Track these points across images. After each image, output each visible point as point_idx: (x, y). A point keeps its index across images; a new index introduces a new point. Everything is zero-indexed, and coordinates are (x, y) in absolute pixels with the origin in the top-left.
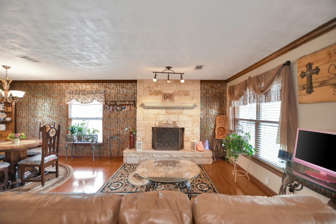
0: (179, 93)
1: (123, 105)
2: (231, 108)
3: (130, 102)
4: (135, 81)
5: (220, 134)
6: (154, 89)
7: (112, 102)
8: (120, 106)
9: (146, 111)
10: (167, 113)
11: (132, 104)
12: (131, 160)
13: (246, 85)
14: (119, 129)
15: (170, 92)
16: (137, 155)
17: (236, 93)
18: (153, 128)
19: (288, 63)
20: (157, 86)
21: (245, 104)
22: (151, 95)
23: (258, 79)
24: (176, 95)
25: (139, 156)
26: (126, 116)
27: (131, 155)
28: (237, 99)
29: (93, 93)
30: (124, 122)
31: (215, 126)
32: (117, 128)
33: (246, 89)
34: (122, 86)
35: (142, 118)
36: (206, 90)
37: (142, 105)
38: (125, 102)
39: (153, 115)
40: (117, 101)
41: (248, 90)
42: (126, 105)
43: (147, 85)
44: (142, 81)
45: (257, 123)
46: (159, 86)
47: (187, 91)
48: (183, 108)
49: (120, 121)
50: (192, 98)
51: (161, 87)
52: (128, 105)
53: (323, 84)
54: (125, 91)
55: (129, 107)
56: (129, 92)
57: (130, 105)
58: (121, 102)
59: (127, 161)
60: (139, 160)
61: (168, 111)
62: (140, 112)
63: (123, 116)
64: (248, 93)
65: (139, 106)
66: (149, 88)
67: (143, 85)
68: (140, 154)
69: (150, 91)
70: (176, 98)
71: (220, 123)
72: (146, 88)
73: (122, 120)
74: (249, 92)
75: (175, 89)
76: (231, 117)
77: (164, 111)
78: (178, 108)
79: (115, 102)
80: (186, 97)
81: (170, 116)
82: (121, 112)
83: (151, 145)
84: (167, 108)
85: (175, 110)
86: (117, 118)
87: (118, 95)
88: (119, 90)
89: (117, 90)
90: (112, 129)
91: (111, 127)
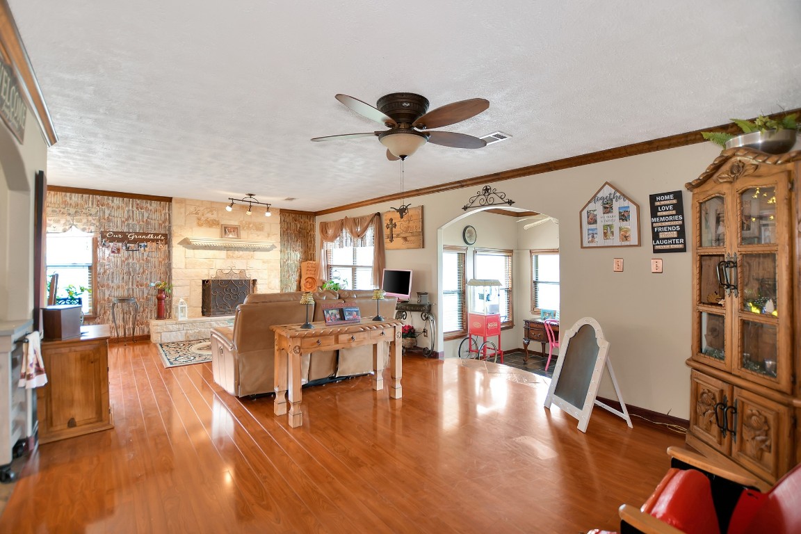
0: (248, 226)
1: (143, 241)
2: (323, 250)
3: (155, 234)
4: (169, 200)
5: (308, 287)
6: (205, 216)
7: (115, 233)
8: (134, 241)
9: (190, 252)
10: (228, 257)
11: (162, 240)
12: (170, 335)
13: (342, 224)
14: (132, 285)
15: (234, 223)
16: (181, 327)
17: (330, 232)
18: (203, 281)
19: (379, 214)
20: (211, 211)
21: (341, 246)
22: (200, 225)
23: (356, 221)
24: (243, 228)
25: (185, 328)
26: (147, 261)
27: (170, 327)
28: (332, 239)
29: (69, 214)
30: (144, 272)
31: (300, 276)
32: (127, 283)
33: (342, 230)
34: (138, 204)
35: (184, 264)
36: (287, 224)
37: (186, 243)
38: (147, 234)
39: (205, 260)
40: (130, 233)
41: (344, 231)
42: (148, 240)
43: (192, 209)
44: (182, 201)
45: (354, 268)
46: (215, 213)
47: (261, 224)
48: (254, 250)
49: (134, 270)
50: (269, 234)
51: (218, 214)
52: (153, 240)
53: (398, 236)
54: (146, 215)
55: (154, 244)
56: (154, 217)
57: (157, 240)
58: (138, 234)
59: (161, 339)
60: (186, 334)
61: (230, 253)
62: (179, 254)
63: (141, 261)
64: (344, 234)
65: (178, 244)
66: (197, 213)
67: (186, 208)
68: (186, 325)
69: (199, 219)
70: (243, 234)
71: (308, 272)
72: (191, 213)
73: (138, 269)
74: (346, 234)
75: (241, 219)
76: (323, 264)
77: (223, 254)
78: (247, 249)
79: (121, 233)
80: (259, 233)
81: (234, 261)
82: (137, 254)
83: (200, 310)
84: (227, 248)
85: (241, 253)
86: (128, 264)
87: (131, 221)
88: (133, 212)
89: (128, 211)
90: (114, 285)
91: (112, 282)
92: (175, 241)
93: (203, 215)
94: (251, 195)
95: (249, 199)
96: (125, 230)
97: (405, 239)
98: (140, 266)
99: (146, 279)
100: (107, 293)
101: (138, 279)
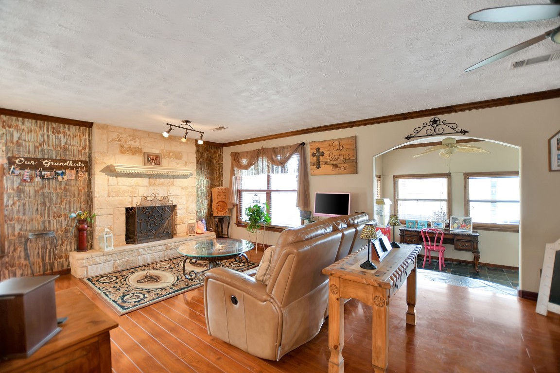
0: (169, 155)
1: (60, 168)
2: (234, 177)
3: (74, 162)
4: (89, 125)
5: (220, 209)
6: (128, 143)
7: (27, 159)
8: (51, 168)
9: (113, 180)
10: (150, 184)
11: (82, 168)
12: (97, 268)
13: (258, 154)
14: (49, 216)
15: (155, 151)
16: (109, 258)
17: (244, 161)
18: (127, 209)
19: (303, 144)
20: (134, 139)
21: (257, 173)
22: (123, 152)
23: (275, 151)
24: (164, 156)
25: (113, 259)
26: (66, 190)
27: (97, 260)
28: (246, 167)
30: (61, 202)
31: (211, 201)
32: (42, 215)
33: (258, 159)
34: (54, 128)
35: (107, 192)
36: (201, 153)
37: (110, 171)
38: (65, 161)
39: (128, 188)
40: (45, 159)
41: (260, 159)
42: (66, 168)
43: (115, 136)
44: (104, 127)
45: (269, 193)
46: (137, 140)
47: (180, 153)
48: (174, 177)
49: (51, 201)
50: (186, 163)
51: (140, 142)
52: (72, 168)
53: (326, 163)
54: (63, 140)
55: (74, 172)
56: (73, 142)
57: (77, 168)
58: (54, 161)
59: (87, 273)
60: (114, 264)
61: (152, 180)
62: (101, 182)
63: (59, 191)
64: (260, 163)
65: (102, 171)
66: (119, 140)
67: (108, 135)
68: (115, 255)
69: (122, 146)
70: (164, 162)
71: (219, 197)
72: (113, 140)
73: (54, 199)
74: (263, 162)
75: (162, 148)
76: (234, 189)
77: (146, 181)
78: (168, 176)
79: (35, 159)
80: (178, 161)
81: (156, 188)
82: (53, 183)
83: (124, 237)
84: (150, 176)
85: (162, 180)
86: (43, 194)
87: (46, 147)
88: (48, 136)
89: (43, 135)
90: (27, 218)
91: (24, 214)
92: (97, 169)
93: (126, 142)
94: (187, 122)
95: (185, 126)
96: (39, 156)
97: (336, 166)
98: (57, 196)
99: (65, 209)
100: (17, 228)
101: (55, 210)
